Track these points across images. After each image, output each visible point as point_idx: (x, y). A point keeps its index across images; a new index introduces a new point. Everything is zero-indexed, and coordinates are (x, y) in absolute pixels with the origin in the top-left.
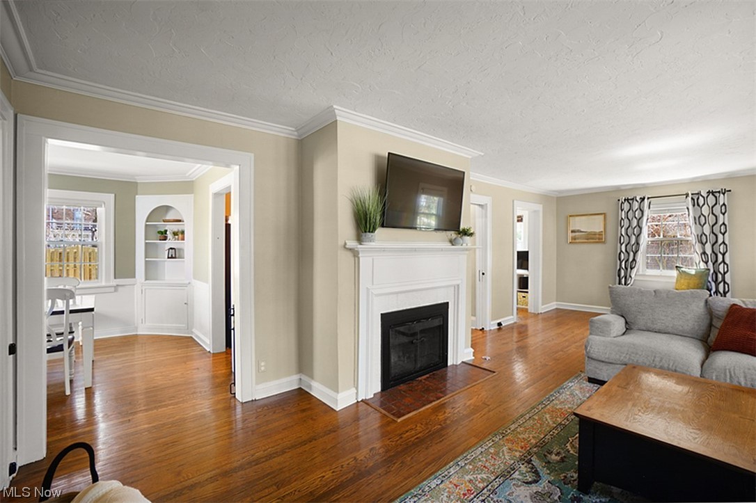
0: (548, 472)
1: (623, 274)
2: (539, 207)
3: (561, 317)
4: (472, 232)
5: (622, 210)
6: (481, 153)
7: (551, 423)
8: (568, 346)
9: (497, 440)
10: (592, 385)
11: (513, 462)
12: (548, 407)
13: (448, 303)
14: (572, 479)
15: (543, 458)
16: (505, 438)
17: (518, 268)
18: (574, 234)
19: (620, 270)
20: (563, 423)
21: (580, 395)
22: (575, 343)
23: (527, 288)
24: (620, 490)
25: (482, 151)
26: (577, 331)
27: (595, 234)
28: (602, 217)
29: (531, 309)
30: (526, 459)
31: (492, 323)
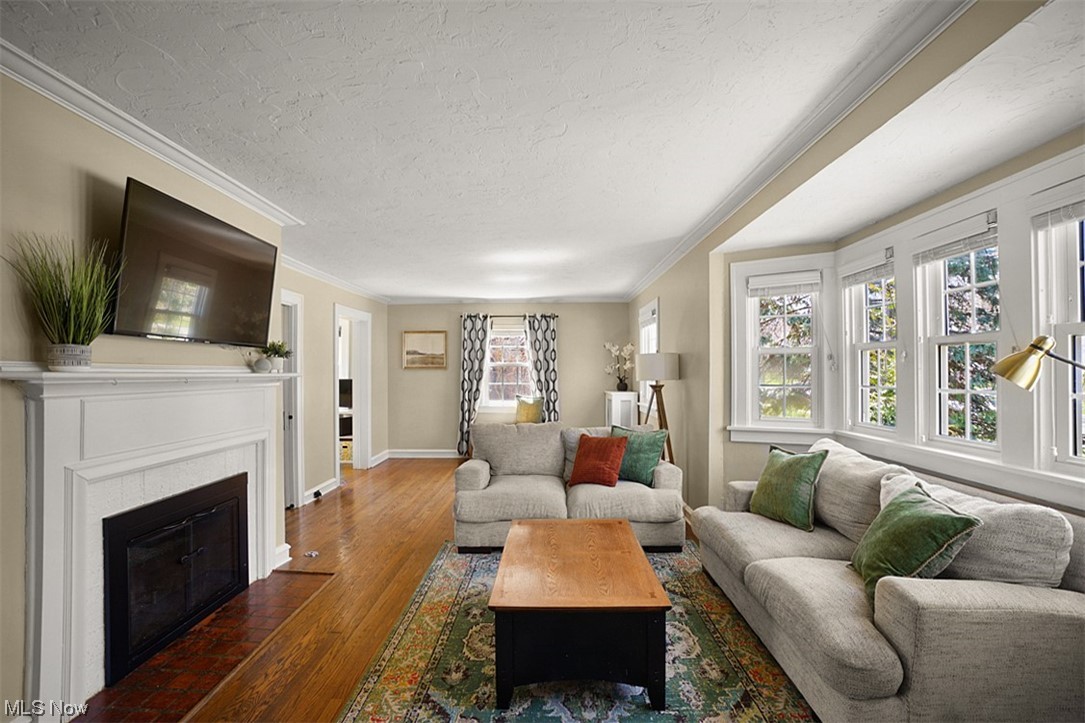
0: (456, 702)
1: (466, 408)
2: (367, 317)
3: (396, 470)
4: (287, 349)
5: (465, 329)
6: (301, 222)
7: (434, 627)
8: (419, 510)
9: (371, 686)
10: (463, 556)
11: (405, 711)
12: (424, 604)
13: (246, 474)
14: (486, 696)
15: (442, 683)
16: (382, 678)
17: (341, 405)
18: (410, 357)
19: (463, 402)
20: (449, 621)
21: (455, 574)
22: (426, 502)
23: (351, 434)
24: (535, 685)
25: (303, 220)
26: (424, 487)
27: (434, 357)
28: (442, 335)
29: (357, 464)
30: (422, 697)
31: (307, 494)
